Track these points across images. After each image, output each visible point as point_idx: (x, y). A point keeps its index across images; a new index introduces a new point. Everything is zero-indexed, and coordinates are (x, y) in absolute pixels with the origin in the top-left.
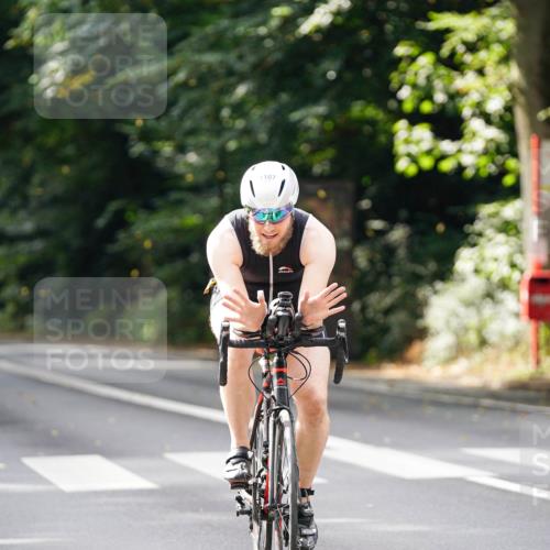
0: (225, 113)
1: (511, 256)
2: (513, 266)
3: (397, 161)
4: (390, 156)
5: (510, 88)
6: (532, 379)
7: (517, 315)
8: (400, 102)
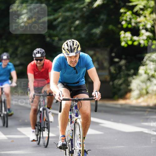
0: (73, 29)
3: (121, 43)
4: (119, 41)
8: (122, 25)
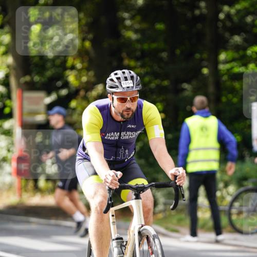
1: (7, 146)
2: (9, 151)
5: (8, 66)
6: (18, 204)
7: (10, 174)
